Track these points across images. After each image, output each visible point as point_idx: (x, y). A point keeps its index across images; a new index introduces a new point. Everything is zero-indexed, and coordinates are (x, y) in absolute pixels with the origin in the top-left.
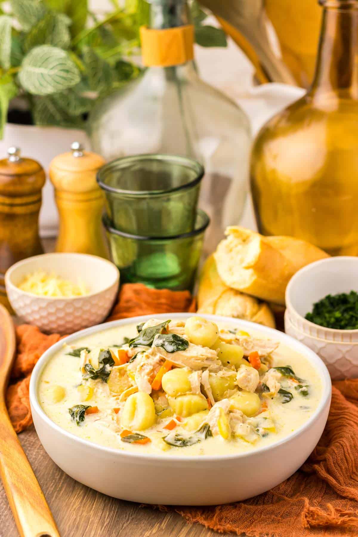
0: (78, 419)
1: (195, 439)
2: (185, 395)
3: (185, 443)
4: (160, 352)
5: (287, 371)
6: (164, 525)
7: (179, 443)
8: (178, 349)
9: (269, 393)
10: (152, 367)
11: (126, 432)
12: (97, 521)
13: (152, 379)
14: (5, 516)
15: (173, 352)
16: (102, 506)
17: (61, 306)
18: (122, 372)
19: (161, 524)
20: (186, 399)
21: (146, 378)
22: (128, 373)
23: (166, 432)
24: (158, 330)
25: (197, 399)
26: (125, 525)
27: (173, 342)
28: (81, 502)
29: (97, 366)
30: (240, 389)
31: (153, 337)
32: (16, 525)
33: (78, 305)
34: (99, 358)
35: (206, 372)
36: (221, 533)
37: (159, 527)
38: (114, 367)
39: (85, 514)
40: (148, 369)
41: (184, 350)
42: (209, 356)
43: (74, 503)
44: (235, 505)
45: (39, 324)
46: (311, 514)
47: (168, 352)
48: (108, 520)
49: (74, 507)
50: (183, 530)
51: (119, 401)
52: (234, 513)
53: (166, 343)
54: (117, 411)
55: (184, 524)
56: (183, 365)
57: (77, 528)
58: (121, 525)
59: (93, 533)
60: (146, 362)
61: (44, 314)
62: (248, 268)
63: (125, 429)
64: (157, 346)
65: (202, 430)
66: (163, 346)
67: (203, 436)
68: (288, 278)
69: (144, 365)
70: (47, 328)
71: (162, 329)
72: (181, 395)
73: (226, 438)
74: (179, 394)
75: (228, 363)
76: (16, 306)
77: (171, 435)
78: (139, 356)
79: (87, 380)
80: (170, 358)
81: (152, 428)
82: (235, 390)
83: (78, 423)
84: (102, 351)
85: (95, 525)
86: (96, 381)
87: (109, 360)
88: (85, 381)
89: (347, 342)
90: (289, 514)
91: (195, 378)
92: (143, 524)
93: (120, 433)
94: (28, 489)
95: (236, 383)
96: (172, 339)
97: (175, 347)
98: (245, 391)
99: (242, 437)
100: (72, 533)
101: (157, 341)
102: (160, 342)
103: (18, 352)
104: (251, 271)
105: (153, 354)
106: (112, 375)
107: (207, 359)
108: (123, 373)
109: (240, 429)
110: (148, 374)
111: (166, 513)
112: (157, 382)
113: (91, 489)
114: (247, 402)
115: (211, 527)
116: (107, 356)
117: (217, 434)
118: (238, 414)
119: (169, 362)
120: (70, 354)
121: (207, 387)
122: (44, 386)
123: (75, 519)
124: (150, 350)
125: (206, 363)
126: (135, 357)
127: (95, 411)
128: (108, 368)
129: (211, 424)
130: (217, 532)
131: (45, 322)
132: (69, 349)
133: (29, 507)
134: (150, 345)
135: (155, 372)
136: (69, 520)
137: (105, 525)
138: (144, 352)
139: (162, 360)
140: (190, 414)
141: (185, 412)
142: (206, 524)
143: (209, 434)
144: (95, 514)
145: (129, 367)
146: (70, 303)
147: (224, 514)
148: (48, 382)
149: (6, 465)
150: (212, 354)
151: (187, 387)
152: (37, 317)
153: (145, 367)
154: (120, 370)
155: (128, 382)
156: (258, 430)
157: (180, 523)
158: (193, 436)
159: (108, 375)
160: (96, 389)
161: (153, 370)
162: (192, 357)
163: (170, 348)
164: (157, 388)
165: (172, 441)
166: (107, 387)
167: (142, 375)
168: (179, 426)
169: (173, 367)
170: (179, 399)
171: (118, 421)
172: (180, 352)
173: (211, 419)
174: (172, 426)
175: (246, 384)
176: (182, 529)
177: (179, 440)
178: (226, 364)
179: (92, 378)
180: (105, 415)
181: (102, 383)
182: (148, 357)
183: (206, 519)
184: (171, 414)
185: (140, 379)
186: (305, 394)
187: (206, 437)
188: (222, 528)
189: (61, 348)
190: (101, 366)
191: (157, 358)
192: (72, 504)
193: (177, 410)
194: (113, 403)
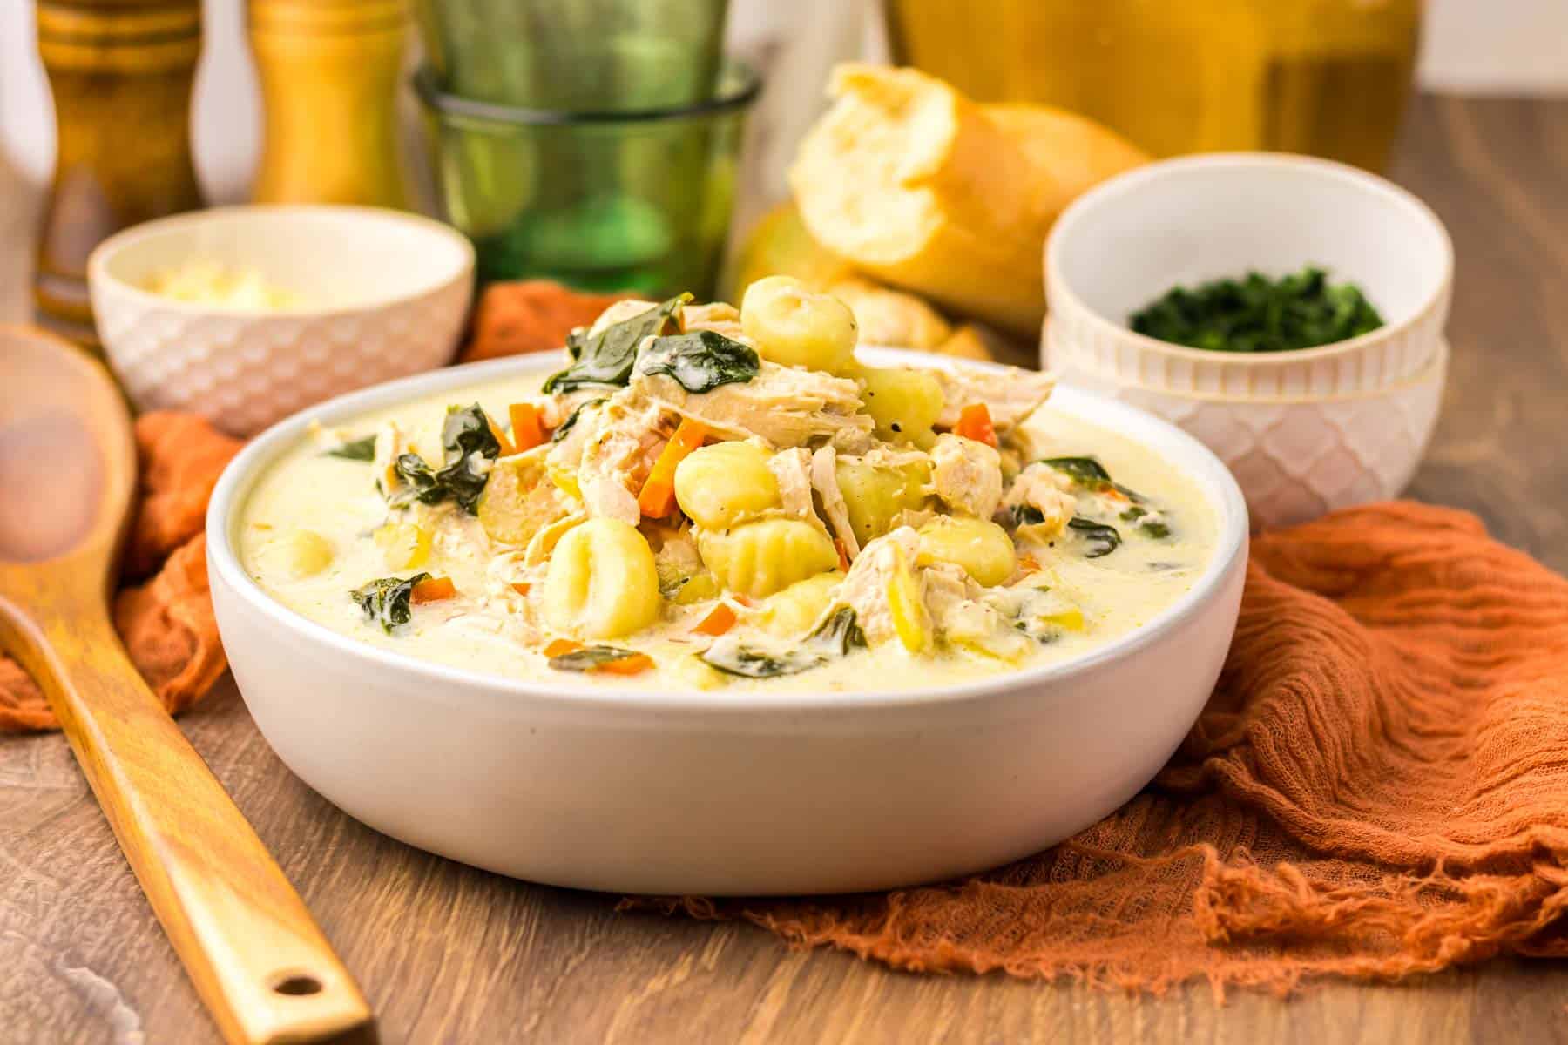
0: (387, 615)
1: (808, 655)
2: (760, 519)
3: (771, 668)
4: (662, 394)
5: (1088, 472)
6: (710, 958)
7: (753, 668)
8: (724, 380)
9: (1038, 525)
10: (635, 445)
11: (559, 644)
12: (470, 952)
13: (637, 483)
14: (142, 950)
15: (707, 389)
16: (484, 910)
17: (286, 338)
18: (528, 475)
19: (699, 955)
20: (765, 532)
21: (619, 477)
22: (550, 473)
23: (703, 641)
24: (650, 324)
25: (803, 533)
26: (573, 963)
27: (706, 356)
28: (409, 902)
29: (437, 459)
30: (940, 506)
31: (633, 351)
32: (184, 975)
33: (344, 335)
34: (445, 436)
35: (826, 454)
36: (916, 974)
37: (694, 964)
38: (500, 461)
39: (424, 935)
40: (622, 450)
41: (746, 380)
42: (835, 396)
43: (384, 906)
44: (953, 884)
45: (209, 410)
46: (1231, 895)
47: (689, 391)
48: (512, 950)
49: (386, 915)
50: (781, 969)
51: (524, 565)
52: (956, 910)
53: (682, 363)
54: (523, 589)
55: (782, 954)
56: (743, 430)
57: (404, 975)
58: (558, 964)
59: (461, 987)
60: (614, 428)
61: (228, 369)
62: (913, 184)
63: (557, 636)
64: (652, 374)
65: (830, 628)
66: (669, 370)
67: (835, 646)
68: (1042, 227)
69: (608, 437)
70: (239, 423)
71: (662, 321)
72: (747, 522)
73: (918, 650)
74: (741, 515)
75: (896, 428)
76: (126, 355)
77: (723, 647)
78: (587, 417)
79: (406, 508)
80: (696, 412)
81: (652, 633)
82: (928, 511)
83: (389, 628)
84: (452, 411)
85: (467, 966)
86: (440, 509)
87: (480, 438)
88: (398, 512)
89: (1266, 395)
90: (1145, 908)
91: (790, 464)
92: (635, 959)
93: (540, 649)
94: (223, 849)
95: (928, 489)
96: (700, 347)
97: (714, 372)
98: (960, 512)
99: (972, 644)
100: (388, 990)
101: (646, 360)
102: (662, 359)
103: (142, 491)
104: (923, 198)
105: (638, 403)
106: (492, 488)
107: (828, 408)
108: (530, 478)
109: (962, 619)
110: (624, 467)
111: (713, 924)
112: (656, 487)
113: (440, 859)
114: (977, 541)
115: (881, 954)
116: (474, 424)
117: (882, 638)
118: (951, 574)
119: (694, 426)
120: (335, 454)
121: (832, 498)
122: (252, 536)
123: (394, 951)
124: (625, 393)
125: (825, 422)
126: (573, 422)
127: (445, 592)
128: (479, 463)
129: (859, 606)
130: (902, 971)
131: (232, 399)
132: (331, 439)
133: (231, 903)
134: (622, 380)
135: (648, 461)
136: (372, 953)
137: (503, 961)
138: (600, 402)
139: (670, 422)
140: (780, 584)
141: (761, 577)
142: (863, 943)
143: (855, 638)
144: (463, 934)
145: (553, 455)
146: (317, 328)
147: (921, 913)
148: (267, 527)
149: (138, 785)
150: (845, 391)
151: (764, 493)
152: (203, 382)
153: (611, 443)
154: (521, 470)
155: (552, 504)
156: (1022, 626)
157: (765, 954)
158: (797, 648)
159: (479, 486)
160: (438, 536)
161: (639, 455)
162: (773, 404)
163: (697, 376)
164: (658, 509)
165: (733, 664)
166: (477, 527)
167: (605, 466)
168: (745, 622)
169: (709, 440)
170: (742, 534)
171: (530, 615)
172: (732, 388)
173: (858, 592)
174: (721, 622)
175: (964, 488)
176: (776, 964)
177: (754, 659)
178: (889, 432)
179: (425, 499)
180: (481, 601)
181: (459, 517)
182: (618, 414)
183: (860, 931)
184: (713, 591)
185: (596, 481)
186: (1157, 531)
187: (845, 651)
188: (920, 953)
189: (302, 437)
190: (456, 457)
191: (652, 415)
192: (377, 906)
193: (734, 578)
194: (501, 570)
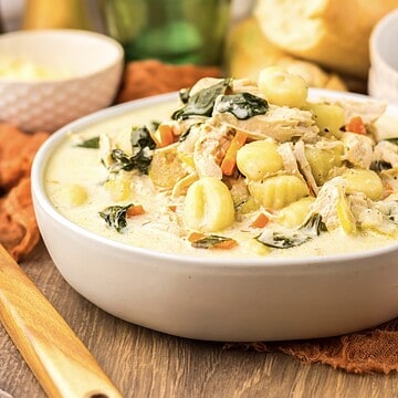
0: (116, 223)
1: (302, 237)
2: (276, 175)
3: (288, 243)
4: (228, 121)
6: (268, 370)
7: (281, 243)
8: (254, 114)
10: (217, 143)
11: (194, 235)
12: (164, 372)
13: (220, 160)
14: (21, 377)
15: (247, 118)
16: (166, 352)
17: (48, 92)
18: (169, 156)
19: (263, 369)
20: (280, 181)
21: (212, 158)
22: (180, 156)
23: (257, 231)
24: (219, 90)
25: (294, 181)
26: (209, 375)
27: (246, 104)
28: (133, 349)
29: (130, 152)
30: (349, 164)
31: (213, 101)
32: (41, 389)
34: (132, 141)
35: (300, 144)
36: (358, 374)
37: (261, 374)
38: (157, 150)
39: (143, 365)
40: (212, 146)
41: (264, 113)
42: (303, 119)
43: (123, 352)
45: (16, 122)
47: (239, 119)
48: (182, 370)
49: (124, 356)
50: (299, 374)
51: (172, 197)
52: (370, 344)
53: (235, 107)
54: (173, 209)
55: (298, 367)
56: (263, 135)
57: (137, 385)
58: (203, 377)
59: (163, 390)
60: (208, 136)
61: (24, 105)
62: (313, 17)
63: (192, 231)
64: (223, 112)
65: (310, 223)
66: (230, 110)
67: (313, 231)
69: (206, 140)
70: (28, 127)
71: (225, 88)
72: (270, 177)
73: (350, 233)
74: (268, 174)
75: (327, 130)
77: (267, 233)
78: (194, 131)
79: (117, 172)
80: (243, 128)
81: (233, 228)
82: (344, 167)
83: (118, 230)
84: (134, 129)
85: (164, 379)
86: (132, 172)
87: (146, 141)
88: (113, 175)
92: (236, 372)
93: (187, 238)
94: (55, 333)
95: (343, 158)
96: (243, 100)
97: (250, 110)
98: (357, 167)
99: (373, 228)
100: (131, 393)
101: (219, 106)
102: (226, 105)
104: (317, 24)
105: (217, 124)
106: (154, 162)
107: (299, 124)
108: (171, 158)
109: (368, 218)
110: (213, 153)
111: (266, 353)
112: (228, 162)
113: (142, 328)
114: (369, 181)
115: (343, 366)
116: (144, 135)
117: (334, 228)
118: (360, 197)
119: (242, 134)
120: (80, 146)
121: (305, 164)
122: (52, 187)
123: (131, 373)
124: (211, 120)
125: (299, 130)
126: (188, 133)
127: (140, 212)
128: (148, 152)
129: (322, 213)
130: (352, 373)
131: (25, 117)
132: (77, 140)
133: (62, 357)
134: (209, 114)
135: (223, 150)
136: (121, 375)
137: (178, 377)
138: (199, 124)
139: (232, 132)
140: (286, 204)
141: (278, 201)
142: (334, 362)
143: (322, 228)
144: (159, 364)
146: (61, 87)
147: (356, 345)
148: (56, 182)
149: (12, 302)
150: (305, 116)
151: (277, 164)
152: (13, 111)
153: (206, 143)
154: (166, 154)
155: (181, 169)
156: (392, 218)
158: (297, 233)
159: (148, 162)
160: (132, 184)
161: (219, 147)
162: (276, 124)
163: (243, 113)
164: (230, 171)
165: (272, 242)
166: (148, 180)
167: (205, 154)
168: (272, 221)
169: (248, 141)
170: (268, 182)
171: (179, 222)
172: (257, 117)
173: (322, 207)
174: (262, 222)
175: (360, 157)
176: (297, 372)
177: (281, 239)
179: (125, 169)
180: (157, 215)
181: (140, 175)
182: (209, 130)
183: (330, 355)
184: (256, 207)
185: (202, 161)
187: (318, 234)
188: (360, 365)
189: (65, 139)
190: (138, 150)
191: (223, 129)
192: (119, 353)
193: (266, 200)
